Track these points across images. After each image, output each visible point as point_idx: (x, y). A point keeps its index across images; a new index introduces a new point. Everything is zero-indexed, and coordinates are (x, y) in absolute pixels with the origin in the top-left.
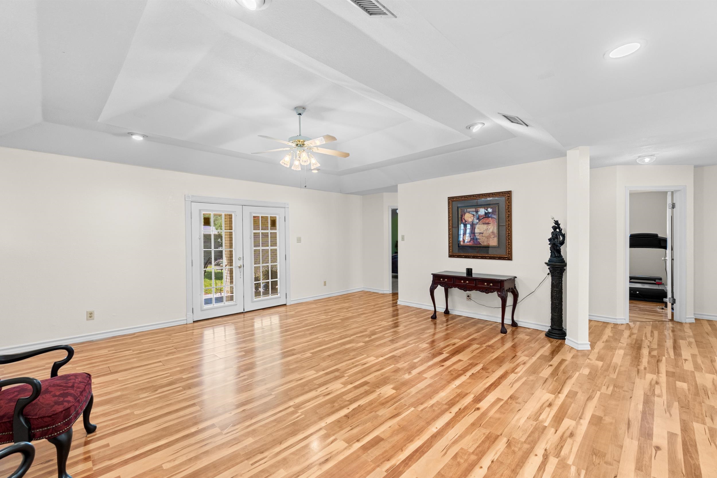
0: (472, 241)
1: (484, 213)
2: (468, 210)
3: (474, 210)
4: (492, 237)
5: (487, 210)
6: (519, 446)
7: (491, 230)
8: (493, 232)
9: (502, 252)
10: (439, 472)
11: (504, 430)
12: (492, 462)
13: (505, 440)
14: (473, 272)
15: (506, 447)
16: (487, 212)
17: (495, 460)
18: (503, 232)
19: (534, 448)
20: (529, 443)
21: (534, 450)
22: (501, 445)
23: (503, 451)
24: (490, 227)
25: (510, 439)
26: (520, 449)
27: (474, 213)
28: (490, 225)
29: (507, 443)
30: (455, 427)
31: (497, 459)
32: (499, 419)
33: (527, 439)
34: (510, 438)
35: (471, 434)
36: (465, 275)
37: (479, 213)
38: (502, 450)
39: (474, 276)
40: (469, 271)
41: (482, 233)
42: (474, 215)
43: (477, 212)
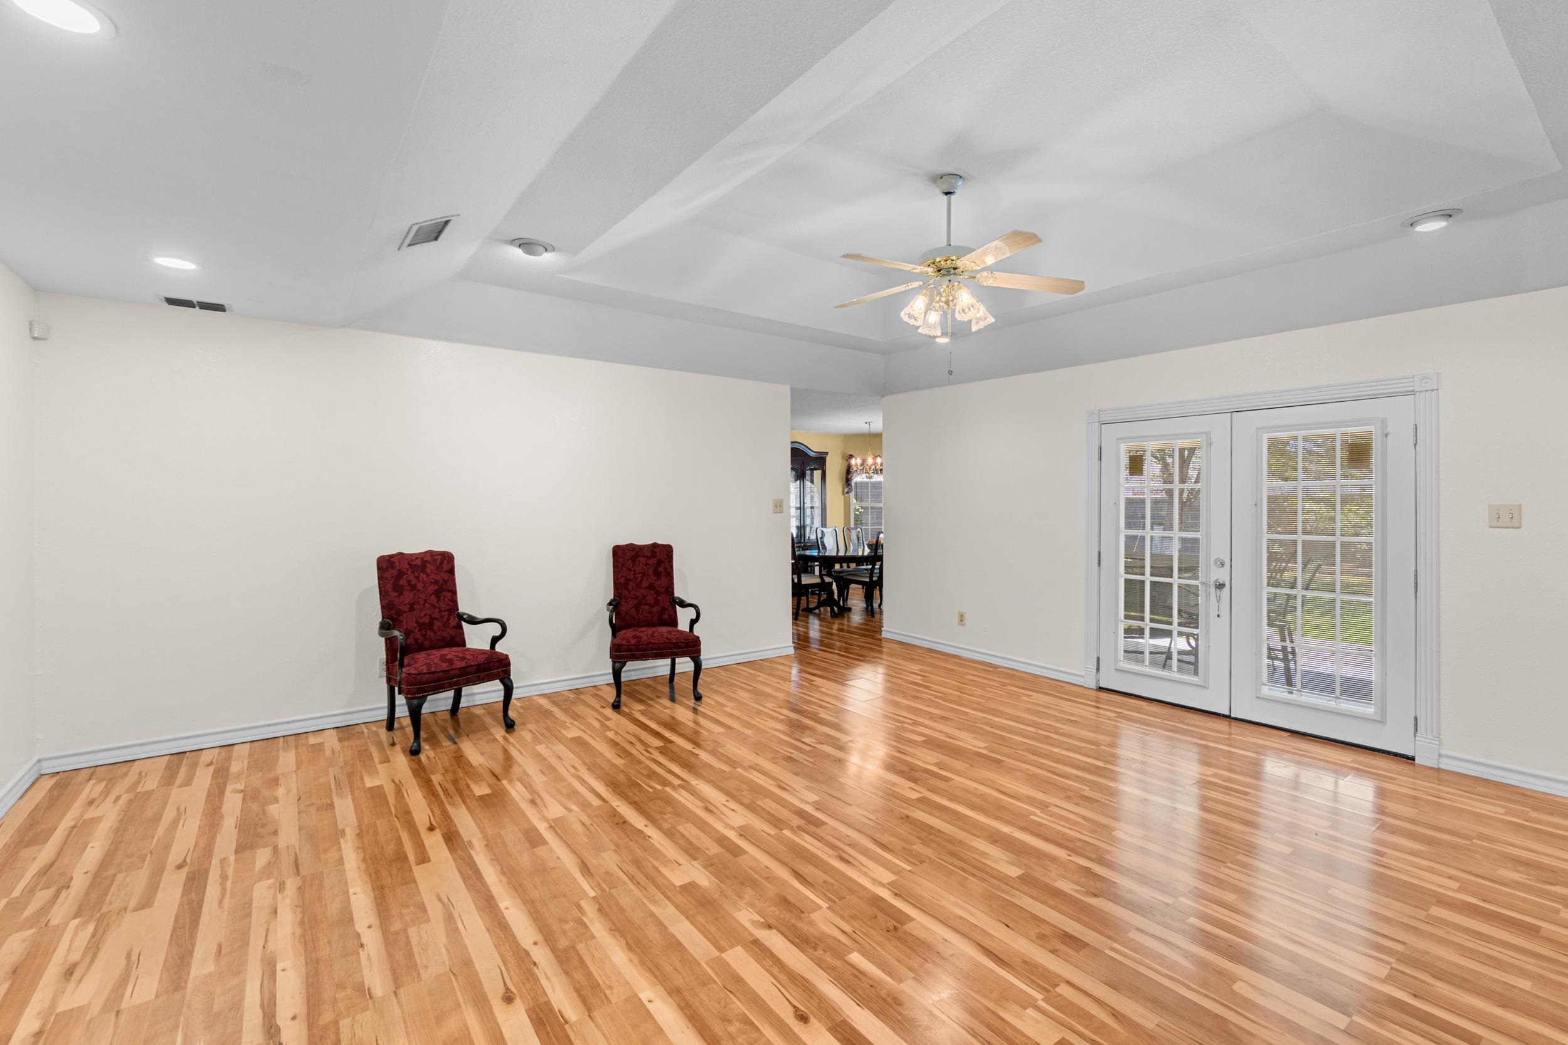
6: (341, 1005)
10: (416, 882)
11: (401, 1006)
12: (362, 945)
13: (378, 992)
15: (363, 982)
17: (360, 950)
19: (306, 1027)
20: (325, 1027)
21: (306, 1024)
22: (376, 979)
23: (361, 970)
25: (370, 1001)
26: (335, 1001)
29: (369, 989)
30: (487, 934)
31: (358, 953)
32: (439, 1020)
33: (338, 1034)
34: (374, 1003)
35: (446, 949)
38: (366, 972)
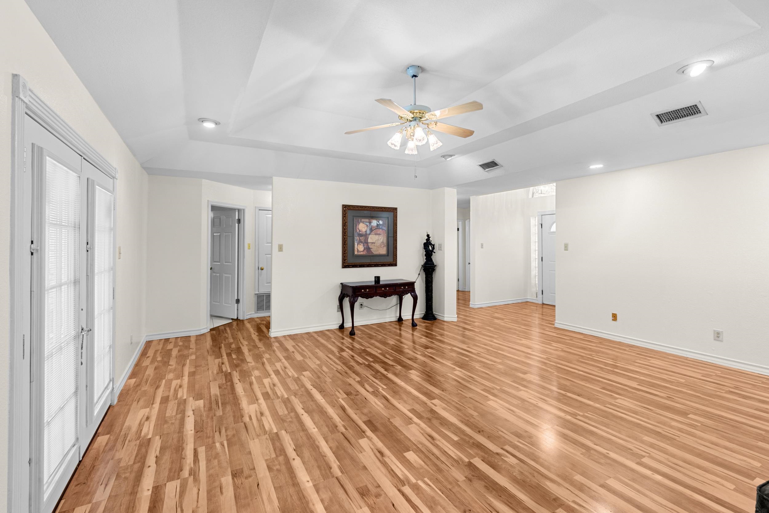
0: (365, 251)
1: (376, 225)
2: (363, 220)
3: (367, 220)
4: (382, 246)
5: (378, 222)
7: (381, 240)
8: (383, 242)
9: (390, 260)
14: (381, 279)
16: (378, 223)
18: (391, 243)
24: (380, 237)
27: (368, 224)
28: (381, 235)
36: (373, 283)
37: (372, 224)
39: (381, 283)
40: (377, 279)
41: (374, 243)
42: (367, 225)
43: (370, 223)
